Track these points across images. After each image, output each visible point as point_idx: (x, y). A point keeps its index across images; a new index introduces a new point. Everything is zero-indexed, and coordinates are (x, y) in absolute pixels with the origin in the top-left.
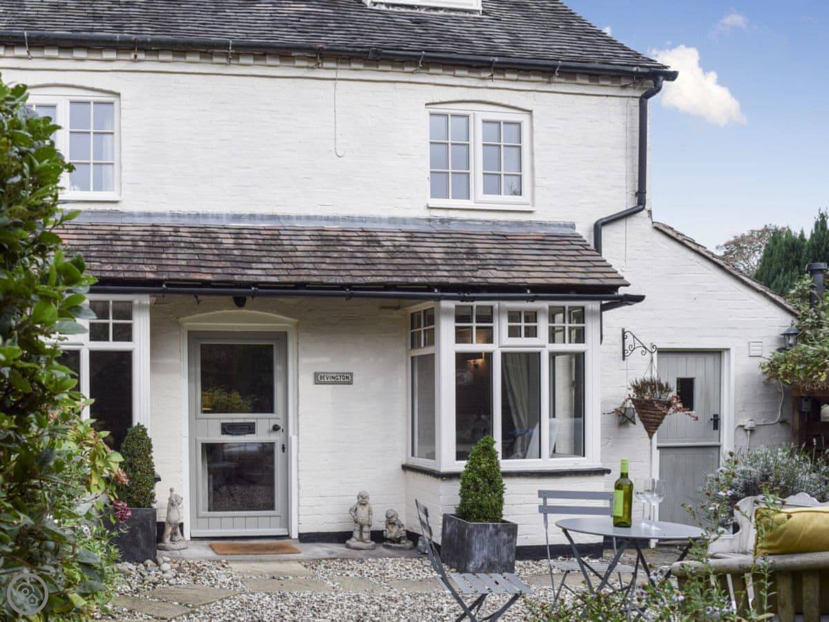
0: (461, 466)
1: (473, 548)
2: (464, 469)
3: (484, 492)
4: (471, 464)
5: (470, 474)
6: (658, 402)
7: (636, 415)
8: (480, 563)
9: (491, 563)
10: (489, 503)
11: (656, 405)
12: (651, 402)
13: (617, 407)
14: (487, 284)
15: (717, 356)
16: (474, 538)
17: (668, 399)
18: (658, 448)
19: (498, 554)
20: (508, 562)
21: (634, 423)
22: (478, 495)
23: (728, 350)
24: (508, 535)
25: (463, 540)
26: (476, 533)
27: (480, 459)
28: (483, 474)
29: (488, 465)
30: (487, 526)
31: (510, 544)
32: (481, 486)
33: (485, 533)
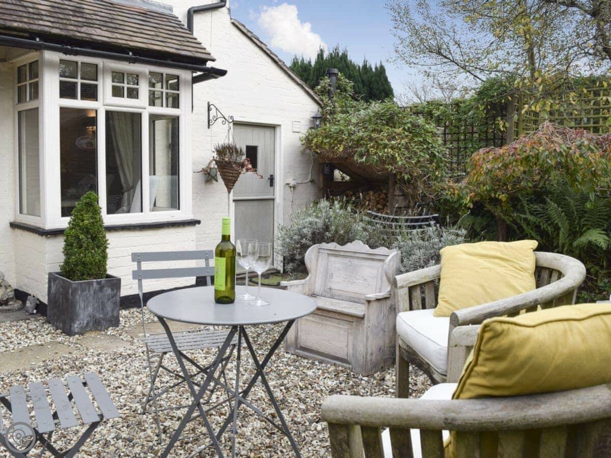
0: (64, 223)
1: (78, 307)
2: (68, 226)
3: (86, 249)
4: (74, 220)
5: (73, 230)
6: (235, 163)
7: (219, 173)
8: (85, 322)
9: (95, 320)
10: (93, 260)
11: (234, 166)
12: (230, 163)
13: (204, 167)
14: (90, 40)
15: (272, 131)
16: (78, 297)
17: (242, 161)
18: (234, 201)
19: (102, 309)
20: (113, 316)
21: (217, 181)
22: (81, 252)
23: (279, 125)
24: (112, 290)
25: (67, 300)
26: (79, 292)
27: (82, 215)
28: (86, 231)
29: (92, 221)
30: (90, 284)
31: (114, 298)
32: (84, 242)
33: (89, 291)
